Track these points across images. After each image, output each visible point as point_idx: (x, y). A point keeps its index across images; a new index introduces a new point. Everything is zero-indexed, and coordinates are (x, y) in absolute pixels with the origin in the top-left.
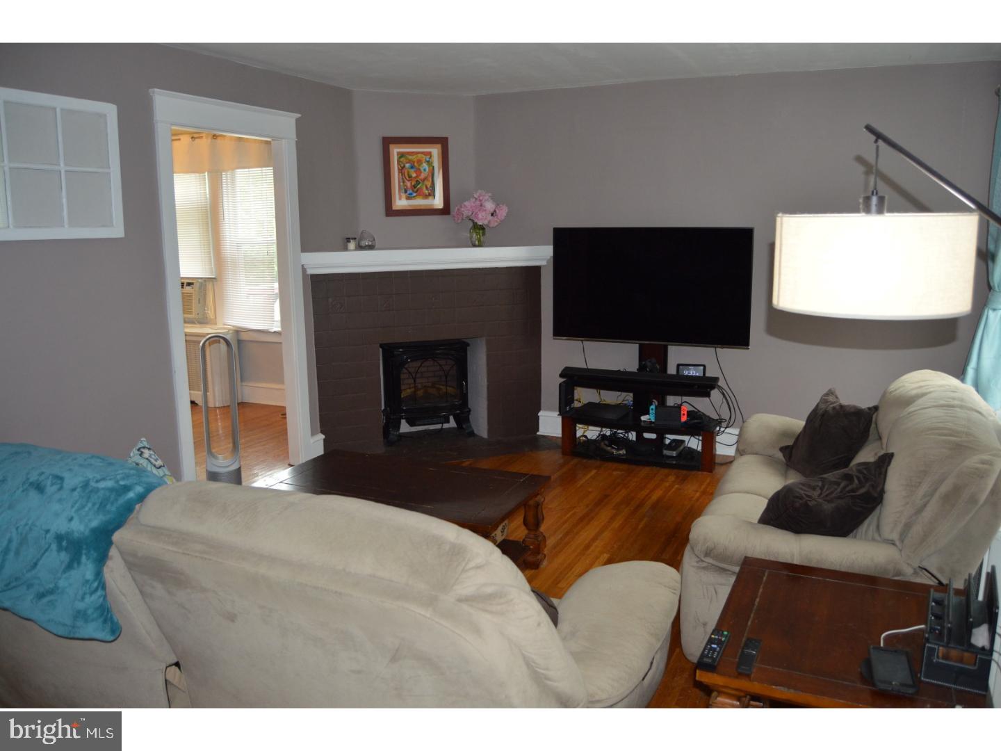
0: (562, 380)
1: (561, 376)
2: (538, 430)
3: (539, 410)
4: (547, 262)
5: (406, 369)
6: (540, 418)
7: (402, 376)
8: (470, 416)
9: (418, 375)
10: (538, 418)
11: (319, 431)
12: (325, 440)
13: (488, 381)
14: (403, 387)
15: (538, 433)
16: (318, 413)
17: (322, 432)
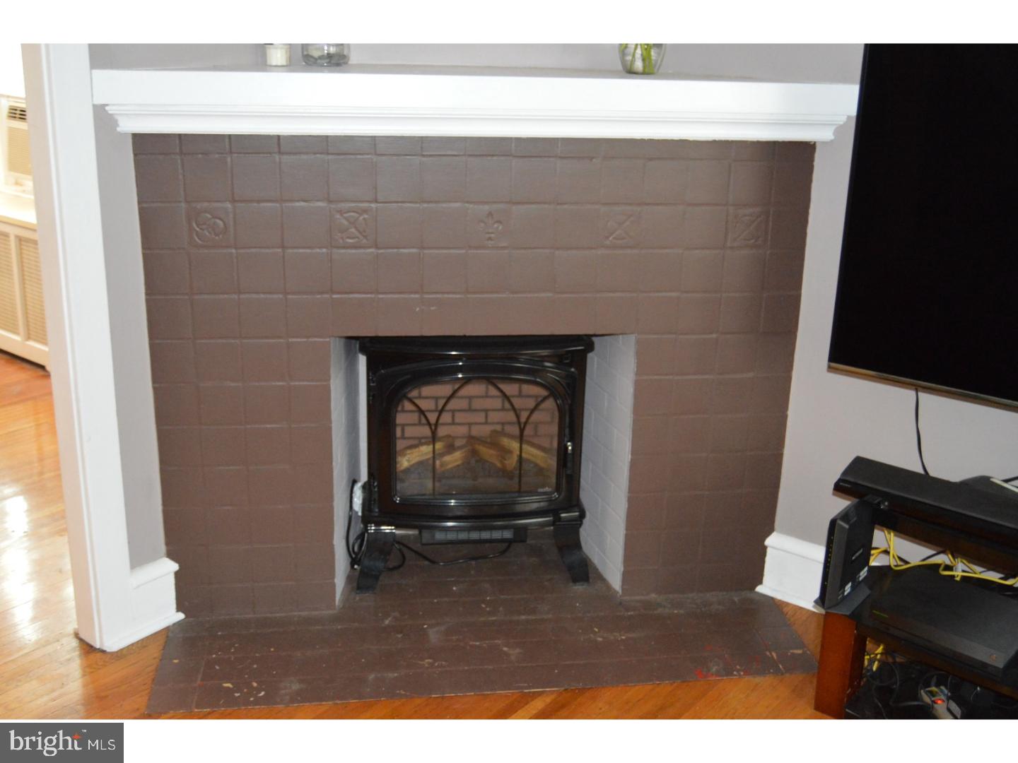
0: (842, 504)
1: (841, 488)
2: (759, 581)
3: (770, 530)
4: (837, 132)
5: (411, 400)
6: (769, 551)
7: (401, 418)
8: (581, 530)
9: (446, 417)
10: (764, 550)
11: (163, 548)
12: (177, 574)
13: (633, 452)
14: (400, 444)
15: (759, 589)
16: (159, 508)
17: (171, 555)
